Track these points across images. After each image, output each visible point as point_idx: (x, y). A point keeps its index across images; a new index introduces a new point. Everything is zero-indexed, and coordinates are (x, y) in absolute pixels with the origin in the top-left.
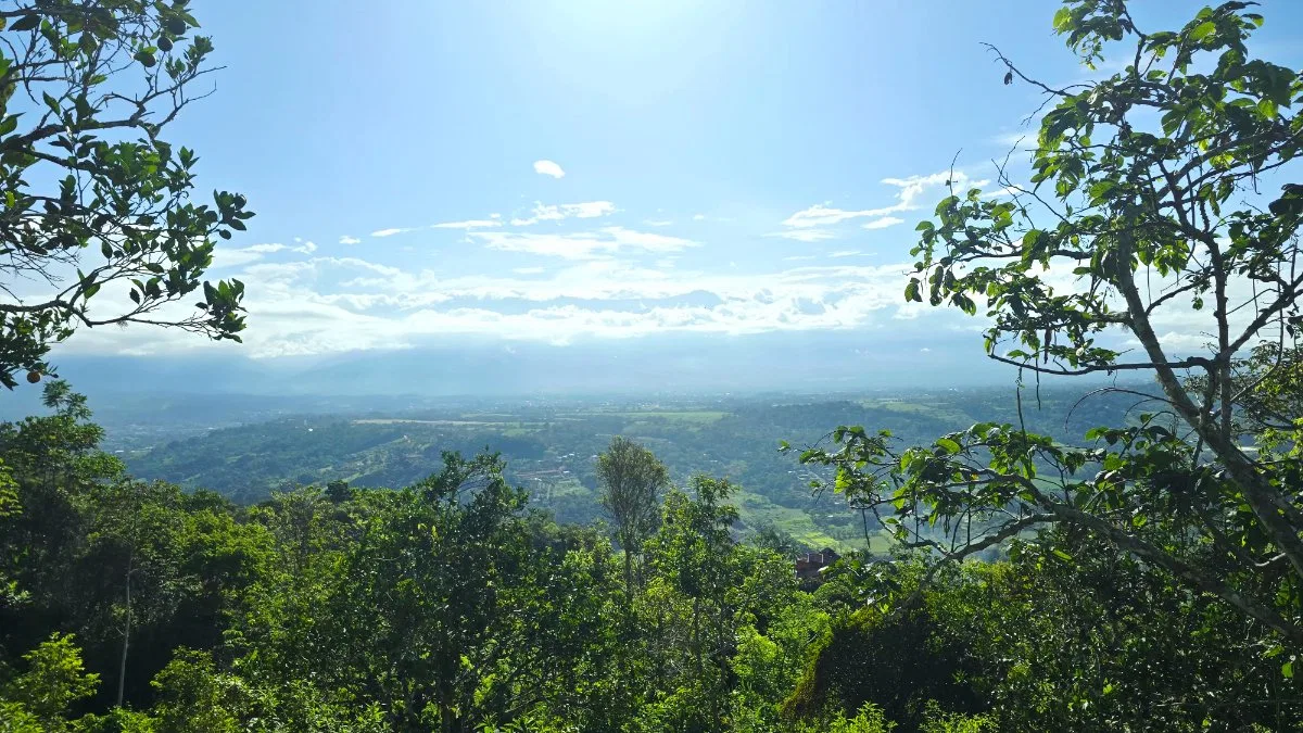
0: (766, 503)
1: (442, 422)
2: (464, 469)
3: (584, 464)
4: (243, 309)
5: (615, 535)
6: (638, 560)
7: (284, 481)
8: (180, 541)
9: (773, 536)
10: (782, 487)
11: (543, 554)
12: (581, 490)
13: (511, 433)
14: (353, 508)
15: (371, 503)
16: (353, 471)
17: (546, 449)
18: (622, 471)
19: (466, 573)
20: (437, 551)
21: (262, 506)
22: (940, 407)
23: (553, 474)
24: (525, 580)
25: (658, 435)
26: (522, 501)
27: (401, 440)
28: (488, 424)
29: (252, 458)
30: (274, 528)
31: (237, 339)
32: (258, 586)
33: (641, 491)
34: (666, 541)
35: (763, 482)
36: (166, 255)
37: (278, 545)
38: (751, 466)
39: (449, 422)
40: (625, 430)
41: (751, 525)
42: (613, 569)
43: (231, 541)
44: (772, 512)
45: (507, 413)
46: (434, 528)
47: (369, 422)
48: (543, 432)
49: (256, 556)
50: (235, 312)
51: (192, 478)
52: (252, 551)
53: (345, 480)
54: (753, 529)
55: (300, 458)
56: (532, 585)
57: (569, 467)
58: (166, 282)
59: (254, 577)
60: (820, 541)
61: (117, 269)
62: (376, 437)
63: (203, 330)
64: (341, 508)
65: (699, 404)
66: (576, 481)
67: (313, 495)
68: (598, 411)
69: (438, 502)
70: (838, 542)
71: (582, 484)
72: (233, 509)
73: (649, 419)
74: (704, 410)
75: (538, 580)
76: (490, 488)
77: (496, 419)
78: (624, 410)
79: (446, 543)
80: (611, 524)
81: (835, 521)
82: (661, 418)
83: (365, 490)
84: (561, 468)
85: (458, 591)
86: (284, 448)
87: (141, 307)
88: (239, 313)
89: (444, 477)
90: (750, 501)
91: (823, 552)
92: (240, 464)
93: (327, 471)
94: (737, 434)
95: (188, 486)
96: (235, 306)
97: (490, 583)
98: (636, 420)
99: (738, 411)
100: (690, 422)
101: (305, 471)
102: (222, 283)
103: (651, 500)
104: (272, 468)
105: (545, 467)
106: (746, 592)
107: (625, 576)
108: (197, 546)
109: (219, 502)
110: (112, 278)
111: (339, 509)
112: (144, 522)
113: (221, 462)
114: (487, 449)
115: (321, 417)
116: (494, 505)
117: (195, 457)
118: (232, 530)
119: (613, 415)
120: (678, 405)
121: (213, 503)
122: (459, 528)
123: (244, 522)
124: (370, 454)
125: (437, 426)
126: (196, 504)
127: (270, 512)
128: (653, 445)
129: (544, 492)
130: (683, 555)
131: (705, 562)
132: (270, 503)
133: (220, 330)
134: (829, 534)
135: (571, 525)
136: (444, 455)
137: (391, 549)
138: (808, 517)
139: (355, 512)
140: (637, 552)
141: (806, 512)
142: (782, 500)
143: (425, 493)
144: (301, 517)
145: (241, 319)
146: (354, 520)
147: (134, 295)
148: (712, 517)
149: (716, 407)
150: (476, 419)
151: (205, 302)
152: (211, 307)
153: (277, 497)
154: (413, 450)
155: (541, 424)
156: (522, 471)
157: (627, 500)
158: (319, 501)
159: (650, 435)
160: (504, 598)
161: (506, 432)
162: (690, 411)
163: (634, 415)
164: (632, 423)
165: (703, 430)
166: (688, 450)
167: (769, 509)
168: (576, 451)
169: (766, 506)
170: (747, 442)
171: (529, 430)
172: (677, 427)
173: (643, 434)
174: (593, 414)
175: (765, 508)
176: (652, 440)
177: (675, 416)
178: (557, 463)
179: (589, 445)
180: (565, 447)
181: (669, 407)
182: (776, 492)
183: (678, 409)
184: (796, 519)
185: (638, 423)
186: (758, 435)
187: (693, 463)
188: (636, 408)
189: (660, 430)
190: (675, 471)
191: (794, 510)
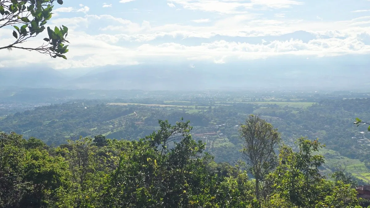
0: (338, 155)
2: (171, 129)
3: (230, 130)
4: (67, 41)
5: (250, 170)
6: (262, 184)
7: (72, 134)
8: (23, 164)
9: (342, 174)
10: (347, 147)
11: (213, 177)
12: (229, 144)
13: (190, 112)
14: (108, 150)
15: (118, 147)
16: (108, 130)
17: (210, 121)
18: (254, 134)
19: (172, 186)
20: (157, 173)
21: (62, 147)
23: (214, 135)
24: (203, 191)
25: (274, 114)
26: (201, 148)
27: (133, 114)
28: (178, 106)
29: (56, 122)
30: (68, 159)
31: (64, 57)
32: (61, 188)
33: (265, 146)
34: (281, 174)
35: (336, 143)
36: (30, 12)
37: (71, 168)
38: (328, 134)
39: (158, 105)
40: (255, 111)
41: (328, 167)
42: (248, 188)
43: (48, 165)
44: (341, 160)
46: (155, 161)
47: (116, 104)
48: (209, 112)
49: (60, 173)
50: (63, 43)
51: (27, 132)
52: (59, 171)
53: (103, 135)
54: (329, 170)
55: (80, 122)
56: (207, 194)
57: (223, 131)
58: (29, 27)
59: (59, 184)
61: (7, 21)
62: (119, 113)
63: (48, 52)
64: (102, 149)
65: (298, 97)
66: (227, 139)
67: (88, 142)
68: (239, 101)
69: (157, 147)
71: (229, 141)
72: (47, 148)
73: (269, 106)
74: (301, 101)
75: (211, 191)
76: (184, 141)
77: (182, 104)
78: (254, 100)
79: (161, 169)
80: (248, 164)
82: (275, 104)
83: (114, 140)
84: (218, 132)
85: (168, 195)
86: (72, 117)
87: (18, 40)
88: (65, 44)
89: (160, 133)
90: (328, 154)
92: (50, 125)
93: (94, 131)
94: (321, 115)
95: (26, 136)
96: (63, 40)
97: (185, 191)
98: (261, 106)
99: (322, 102)
100: (293, 108)
101: (82, 130)
102: (56, 28)
103: (271, 151)
104: (66, 128)
105: (209, 131)
106: (327, 204)
107: (256, 192)
108: (31, 167)
109: (41, 144)
110: (4, 25)
112: (5, 153)
113: (41, 124)
114: (182, 119)
115: (91, 101)
116: (186, 150)
117: (28, 121)
118: (48, 159)
119: (247, 103)
120: (286, 98)
122: (168, 161)
123: (53, 155)
124: (116, 121)
125: (152, 107)
126: (30, 145)
127: (67, 151)
128: (271, 120)
129: (209, 144)
130: (292, 182)
131: (304, 187)
132: (66, 146)
133: (56, 52)
135: (224, 163)
136: (160, 122)
137: (134, 171)
138: (363, 164)
139: (109, 152)
140: (262, 179)
141: (362, 161)
142: (348, 153)
143: (150, 142)
144: (83, 156)
145: (66, 47)
146: (109, 157)
147: (15, 34)
148: (309, 162)
149: (309, 100)
150: (173, 104)
151: (48, 37)
152: (51, 41)
153: (70, 143)
154: (139, 119)
155: (207, 107)
156: (197, 133)
157: (257, 150)
158: (91, 146)
159: (270, 115)
160: (193, 200)
161: (188, 111)
162: (293, 101)
163: (260, 103)
164: (258, 107)
165: (300, 113)
166: (291, 124)
167: (339, 159)
168: (226, 123)
169: (338, 157)
170: (327, 120)
171: (200, 110)
172: (285, 111)
173: (266, 114)
174: (236, 102)
175: (337, 158)
176: (270, 117)
177: (284, 104)
178: (216, 129)
179: (234, 119)
180: (220, 121)
181: (280, 99)
182: (344, 149)
183: (286, 100)
184: (355, 165)
185: (262, 108)
186: (334, 116)
187: (294, 131)
188: (261, 99)
189: (274, 112)
190: (284, 135)
191: (354, 160)
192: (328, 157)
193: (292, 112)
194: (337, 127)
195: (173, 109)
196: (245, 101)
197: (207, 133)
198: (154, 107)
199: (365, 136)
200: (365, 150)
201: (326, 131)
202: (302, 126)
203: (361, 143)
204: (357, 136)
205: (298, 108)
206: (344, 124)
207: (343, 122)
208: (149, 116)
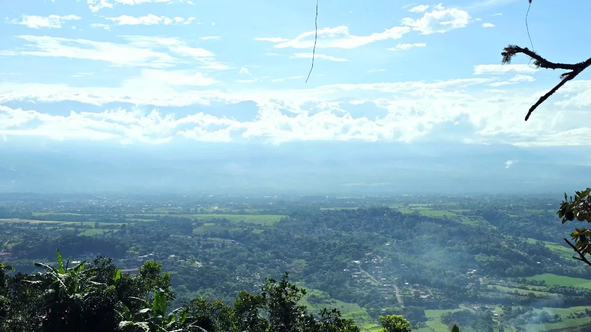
0: (326, 298)
1: (17, 220)
3: (163, 263)
10: (340, 283)
13: (88, 233)
17: (128, 249)
22: (464, 214)
25: (226, 236)
28: (64, 223)
35: (322, 279)
38: (310, 265)
39: (26, 221)
40: (195, 231)
45: (75, 212)
48: (122, 233)
65: (255, 207)
68: (163, 213)
74: (262, 213)
77: (69, 219)
78: (188, 211)
82: (225, 220)
90: (314, 296)
94: (296, 236)
98: (203, 221)
99: (293, 215)
100: (253, 224)
105: (129, 266)
119: (180, 216)
120: (236, 207)
125: (15, 224)
128: (223, 245)
138: (364, 310)
141: (362, 305)
142: (341, 295)
150: (51, 218)
155: (117, 224)
159: (221, 236)
161: (84, 231)
162: (248, 214)
163: (200, 217)
164: (200, 224)
165: (265, 232)
166: (254, 250)
167: (330, 303)
168: (156, 252)
169: (327, 300)
170: (305, 243)
171: (107, 230)
172: (243, 229)
173: (213, 235)
174: (161, 215)
175: (327, 303)
176: (222, 240)
177: (236, 218)
178: (139, 262)
179: (166, 245)
180: (144, 248)
181: (228, 209)
182: (335, 288)
183: (238, 211)
184: (354, 313)
185: (206, 225)
186: (315, 237)
187: (260, 262)
188: (199, 209)
189: (226, 232)
190: (247, 269)
191: (351, 304)
192: (314, 301)
193: (253, 232)
194: (321, 254)
195: (57, 229)
196: (173, 213)
197: (124, 269)
198: (20, 224)
199: (362, 266)
200: (364, 288)
201: (307, 260)
202: (272, 253)
203: (356, 278)
204: (351, 268)
205: (259, 225)
206: (330, 250)
207: (329, 247)
208: (18, 241)
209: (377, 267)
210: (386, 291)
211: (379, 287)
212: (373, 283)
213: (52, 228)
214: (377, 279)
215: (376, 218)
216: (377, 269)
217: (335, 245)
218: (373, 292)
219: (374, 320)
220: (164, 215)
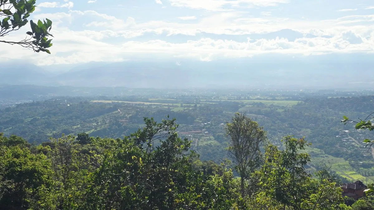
0: (322, 154)
1: (139, 103)
2: (156, 127)
3: (216, 128)
4: (51, 35)
5: (236, 168)
6: (247, 182)
7: (55, 132)
8: (3, 162)
9: (326, 173)
10: (332, 145)
11: (199, 175)
12: (214, 142)
13: (176, 110)
14: (91, 148)
15: (101, 145)
16: (91, 128)
17: (195, 119)
18: (240, 133)
19: (157, 184)
20: (142, 171)
21: (44, 145)
23: (199, 133)
24: (189, 189)
25: (259, 113)
26: (187, 146)
27: (117, 112)
28: (164, 104)
29: (38, 120)
30: (51, 157)
31: (48, 52)
32: (43, 186)
33: (250, 144)
34: (267, 172)
36: (12, 5)
37: (54, 166)
38: (313, 133)
39: (142, 103)
40: (240, 110)
41: (313, 166)
42: (234, 186)
43: (29, 163)
44: (325, 159)
46: (141, 159)
47: (100, 101)
48: (194, 110)
49: (42, 171)
50: (46, 37)
51: (8, 129)
52: (40, 169)
53: (87, 133)
54: (314, 169)
55: (63, 120)
56: (193, 192)
57: (208, 129)
58: (11, 20)
59: (41, 182)
60: (355, 177)
62: (102, 110)
63: (31, 46)
64: (85, 147)
65: (283, 96)
66: (212, 137)
67: (70, 140)
68: (224, 99)
69: (142, 145)
70: (365, 178)
71: (215, 139)
72: (29, 146)
73: (254, 104)
74: (286, 100)
75: (196, 189)
76: (169, 138)
77: (168, 102)
78: (239, 98)
79: (146, 167)
80: (233, 162)
81: (364, 166)
82: (261, 103)
83: (98, 138)
84: (203, 130)
85: (153, 193)
86: (55, 114)
88: (48, 38)
89: (145, 131)
90: (313, 152)
91: (356, 183)
92: (31, 123)
93: (77, 128)
94: (306, 114)
95: (6, 133)
96: (46, 34)
97: (170, 190)
98: (246, 104)
99: (307, 101)
100: (278, 106)
101: (65, 127)
102: (39, 21)
103: (256, 149)
104: (48, 125)
105: (195, 129)
106: (313, 203)
107: (241, 191)
108: (12, 165)
109: (23, 142)
111: (84, 148)
113: (22, 121)
114: (168, 117)
115: (74, 98)
116: (172, 147)
117: (9, 118)
118: (30, 157)
119: (233, 101)
120: (271, 96)
121: (19, 142)
122: (153, 159)
123: (35, 153)
124: (100, 119)
126: (12, 143)
127: (48, 148)
128: (256, 119)
129: (194, 142)
130: (278, 180)
131: (290, 185)
132: (48, 144)
133: (39, 46)
134: (359, 173)
135: (209, 161)
136: (145, 119)
137: (118, 169)
138: (347, 162)
139: (93, 150)
140: (247, 177)
141: (346, 159)
142: (332, 152)
143: (135, 140)
144: (66, 154)
145: (50, 41)
146: (93, 155)
148: (295, 160)
149: (294, 98)
151: (31, 31)
152: (34, 34)
153: (52, 141)
154: (123, 117)
155: (192, 105)
156: (182, 131)
157: (242, 149)
158: (74, 143)
159: (255, 113)
160: (178, 198)
161: (173, 109)
162: (278, 100)
163: (245, 102)
164: (243, 105)
165: (285, 111)
166: (276, 122)
167: (324, 157)
168: (212, 121)
169: (322, 155)
170: (312, 118)
171: (186, 108)
172: (270, 109)
173: (251, 113)
174: (222, 100)
175: (322, 157)
176: (256, 115)
177: (269, 102)
178: (201, 127)
179: (219, 118)
180: (205, 119)
181: (266, 97)
182: (328, 148)
183: (271, 98)
184: (340, 163)
185: (247, 106)
186: (319, 115)
187: (279, 130)
188: (247, 97)
189: (259, 110)
190: (270, 133)
191: (339, 158)
192: (314, 156)
193: (277, 111)
194: (322, 126)
195: (158, 107)
196: (230, 99)
197: (192, 131)
198: (139, 105)
199: (349, 134)
200: (349, 148)
201: (311, 130)
202: (288, 124)
203: (345, 142)
204: (342, 135)
205: (283, 107)
206: (328, 123)
207: (328, 121)
208: (133, 114)
209: (360, 135)
210: (365, 150)
211: (361, 147)
212: (356, 145)
213: (155, 107)
214: (359, 142)
215: (364, 102)
216: (360, 136)
217: (332, 120)
218: (356, 150)
219: (353, 169)
220: (225, 100)
